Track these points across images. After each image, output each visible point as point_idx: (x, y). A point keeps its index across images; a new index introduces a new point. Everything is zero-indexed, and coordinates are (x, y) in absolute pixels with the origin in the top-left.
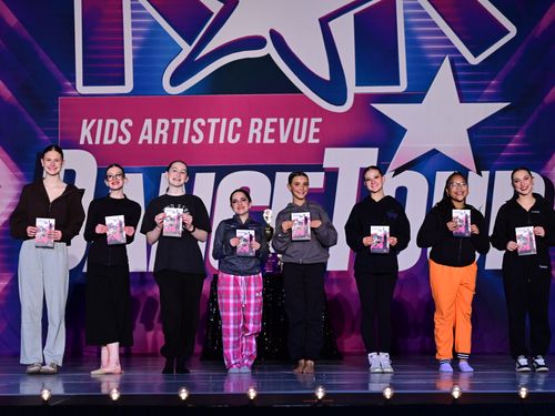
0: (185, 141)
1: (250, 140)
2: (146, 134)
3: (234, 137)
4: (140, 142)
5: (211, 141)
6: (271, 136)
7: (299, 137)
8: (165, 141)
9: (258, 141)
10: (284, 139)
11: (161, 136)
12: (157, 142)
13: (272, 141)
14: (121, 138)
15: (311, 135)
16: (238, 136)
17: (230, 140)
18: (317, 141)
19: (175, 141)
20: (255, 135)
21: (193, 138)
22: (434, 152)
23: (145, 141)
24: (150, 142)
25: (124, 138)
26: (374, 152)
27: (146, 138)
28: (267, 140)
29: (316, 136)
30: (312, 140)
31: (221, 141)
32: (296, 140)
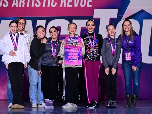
0: (33, 6)
1: (61, 6)
2: (15, 3)
3: (54, 4)
4: (13, 6)
5: (44, 6)
6: (70, 4)
7: (83, 4)
8: (23, 6)
9: (65, 6)
10: (76, 5)
11: (22, 4)
12: (20, 6)
13: (71, 6)
14: (4, 4)
15: (88, 3)
16: (56, 4)
17: (53, 6)
18: (91, 6)
19: (28, 6)
20: (63, 3)
21: (36, 4)
22: (142, 11)
23: (15, 6)
24: (17, 6)
25: (6, 4)
26: (116, 11)
27: (15, 4)
28: (69, 6)
29: (90, 4)
30: (88, 6)
31: (49, 6)
32: (81, 5)
